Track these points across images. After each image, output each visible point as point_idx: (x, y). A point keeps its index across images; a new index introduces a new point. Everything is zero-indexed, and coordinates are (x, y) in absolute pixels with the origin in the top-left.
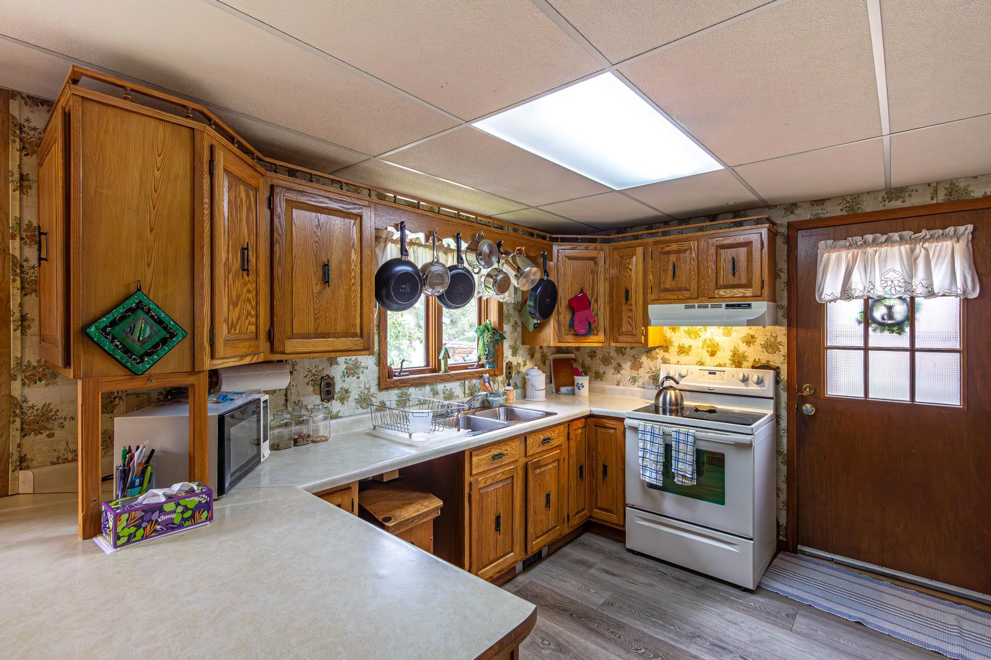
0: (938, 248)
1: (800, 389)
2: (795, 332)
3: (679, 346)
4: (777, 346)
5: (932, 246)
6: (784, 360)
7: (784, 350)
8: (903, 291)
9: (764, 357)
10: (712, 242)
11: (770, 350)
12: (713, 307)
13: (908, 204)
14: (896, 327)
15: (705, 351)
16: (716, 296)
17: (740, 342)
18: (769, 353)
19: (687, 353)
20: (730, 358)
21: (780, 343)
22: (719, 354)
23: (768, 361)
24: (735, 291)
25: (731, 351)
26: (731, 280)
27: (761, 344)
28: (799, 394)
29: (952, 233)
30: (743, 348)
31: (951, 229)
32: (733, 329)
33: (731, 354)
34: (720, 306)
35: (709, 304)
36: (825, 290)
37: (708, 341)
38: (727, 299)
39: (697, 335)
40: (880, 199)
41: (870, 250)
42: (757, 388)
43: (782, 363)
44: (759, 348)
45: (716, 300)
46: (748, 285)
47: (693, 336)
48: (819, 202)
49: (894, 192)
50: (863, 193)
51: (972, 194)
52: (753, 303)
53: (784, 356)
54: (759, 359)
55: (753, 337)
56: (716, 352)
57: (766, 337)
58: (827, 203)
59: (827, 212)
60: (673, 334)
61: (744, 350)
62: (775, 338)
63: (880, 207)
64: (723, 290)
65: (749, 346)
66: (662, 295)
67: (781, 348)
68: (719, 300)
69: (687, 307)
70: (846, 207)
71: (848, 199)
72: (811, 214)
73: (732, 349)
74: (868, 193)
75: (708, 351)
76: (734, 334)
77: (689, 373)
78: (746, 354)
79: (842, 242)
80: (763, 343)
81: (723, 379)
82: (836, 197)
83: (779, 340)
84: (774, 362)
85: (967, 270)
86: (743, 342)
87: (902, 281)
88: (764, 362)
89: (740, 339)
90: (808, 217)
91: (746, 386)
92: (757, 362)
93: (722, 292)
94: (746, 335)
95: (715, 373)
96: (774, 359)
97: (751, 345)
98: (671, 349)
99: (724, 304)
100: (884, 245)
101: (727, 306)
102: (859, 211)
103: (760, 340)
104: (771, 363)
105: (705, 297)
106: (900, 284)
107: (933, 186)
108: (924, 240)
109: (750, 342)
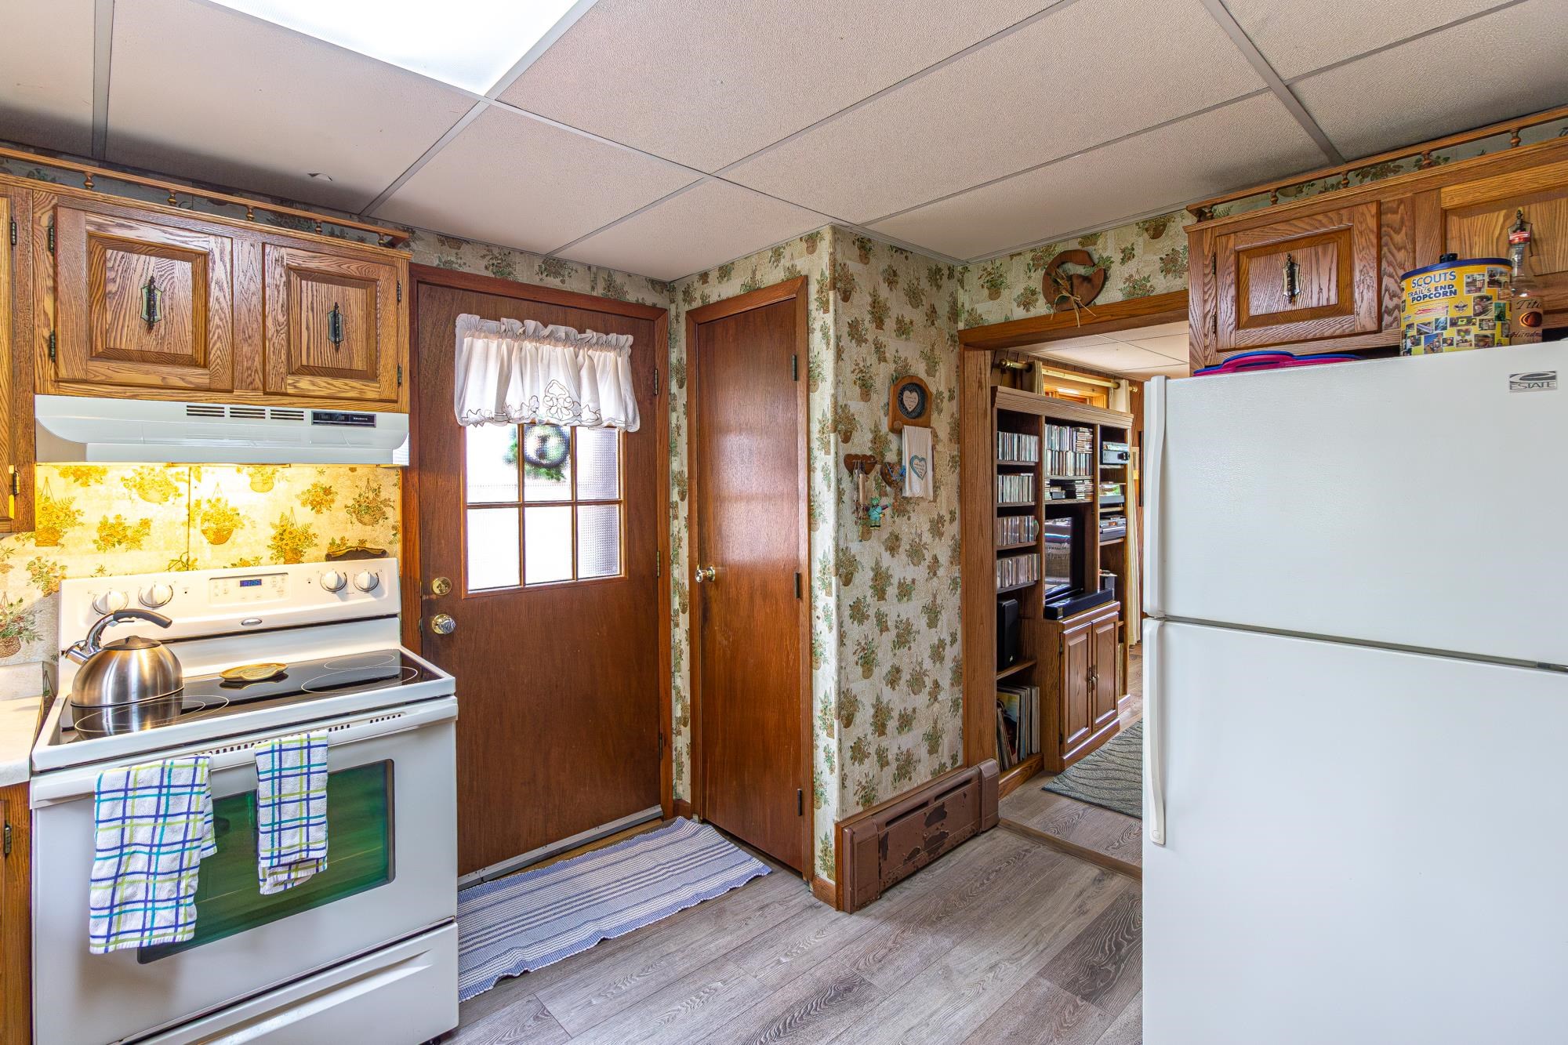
0: (602, 359)
1: (428, 589)
2: (416, 479)
3: (104, 525)
4: (380, 509)
5: (598, 355)
6: (394, 535)
7: (394, 515)
8: (572, 415)
9: (354, 534)
10: (276, 254)
11: (367, 518)
12: (278, 416)
13: (567, 287)
14: (553, 470)
15: (196, 532)
16: (290, 390)
17: (297, 505)
18: (365, 524)
19: (135, 542)
20: (270, 543)
21: (386, 502)
22: (238, 536)
23: (363, 542)
24: (339, 383)
25: (274, 526)
26: (326, 356)
27: (346, 507)
28: (424, 598)
29: (614, 342)
30: (304, 517)
31: (613, 337)
32: (277, 475)
33: (273, 532)
34: (299, 417)
35: (268, 409)
36: (466, 402)
37: (205, 507)
38: (317, 400)
39: (167, 491)
40: (536, 268)
41: (528, 345)
42: (369, 599)
43: (391, 543)
44: (343, 515)
45: (286, 400)
46: (370, 375)
47: (154, 494)
48: (452, 240)
49: (553, 263)
50: (514, 250)
51: (628, 297)
52: (380, 417)
53: (394, 528)
54: (342, 539)
55: (327, 491)
56: (230, 532)
57: (358, 491)
58: (464, 247)
59: (465, 264)
60: (77, 490)
61: (307, 522)
62: (377, 491)
63: (535, 281)
64: (309, 378)
65: (319, 512)
66: (101, 369)
67: (389, 512)
68: (295, 400)
69: (192, 412)
70: (493, 264)
71: (496, 252)
72: (440, 260)
73: (277, 522)
74: (522, 253)
75: (204, 532)
76: (280, 486)
77: (178, 592)
78: (311, 531)
79: (493, 324)
80: (350, 503)
81: (281, 592)
82: (482, 243)
83: (384, 495)
84: (375, 543)
85: (629, 393)
86: (304, 504)
87: (568, 400)
88: (353, 543)
89: (297, 496)
90: (435, 263)
91: (343, 599)
92: (339, 546)
93: (305, 383)
94: (310, 487)
95: (259, 583)
96: (375, 534)
97: (324, 510)
98: (70, 535)
99: (308, 413)
100: (546, 342)
101: (317, 418)
102: (511, 278)
103: (345, 496)
104: (368, 545)
105: (254, 389)
106: (566, 405)
107: (592, 270)
108: (590, 345)
109: (320, 503)
